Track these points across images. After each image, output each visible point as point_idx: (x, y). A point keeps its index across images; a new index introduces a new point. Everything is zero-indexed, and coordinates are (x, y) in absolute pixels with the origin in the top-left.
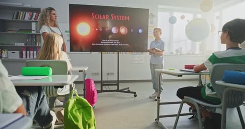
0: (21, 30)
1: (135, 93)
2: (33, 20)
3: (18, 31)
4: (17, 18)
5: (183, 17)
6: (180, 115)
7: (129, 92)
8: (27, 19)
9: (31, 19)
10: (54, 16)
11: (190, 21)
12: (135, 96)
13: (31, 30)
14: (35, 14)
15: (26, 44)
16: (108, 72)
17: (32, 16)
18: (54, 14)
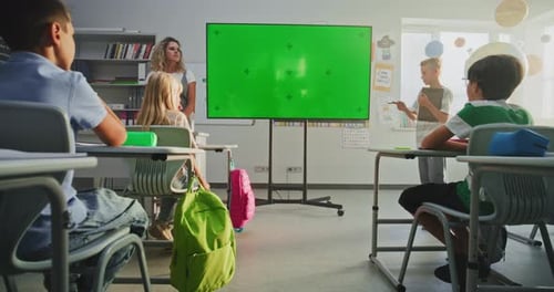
0: (119, 79)
1: (339, 207)
2: (141, 58)
3: (113, 82)
4: (112, 57)
6: (410, 248)
7: (330, 205)
8: (129, 57)
9: (137, 57)
10: (172, 52)
12: (341, 213)
13: (136, 79)
14: (144, 47)
15: (127, 107)
16: (290, 166)
17: (139, 51)
18: (172, 49)
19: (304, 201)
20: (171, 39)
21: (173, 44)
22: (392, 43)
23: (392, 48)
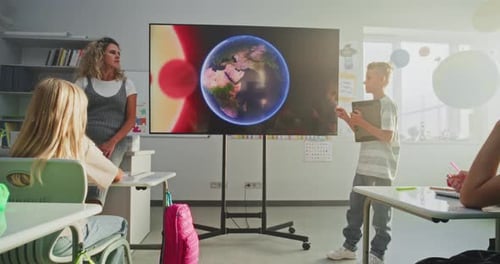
1: (305, 239)
4: (54, 64)
5: (424, 52)
7: (291, 236)
8: (74, 63)
10: (113, 56)
11: (443, 58)
12: (306, 247)
18: (113, 52)
19: (263, 230)
20: (110, 41)
21: (112, 47)
22: (354, 52)
23: (355, 57)
